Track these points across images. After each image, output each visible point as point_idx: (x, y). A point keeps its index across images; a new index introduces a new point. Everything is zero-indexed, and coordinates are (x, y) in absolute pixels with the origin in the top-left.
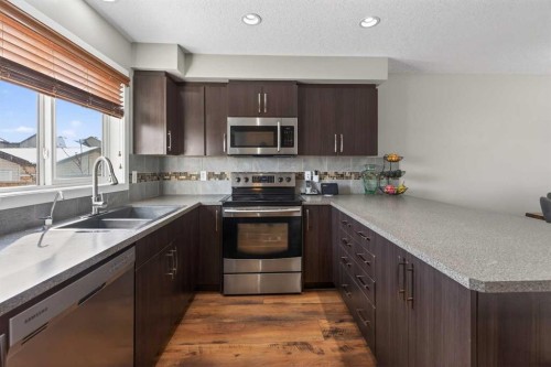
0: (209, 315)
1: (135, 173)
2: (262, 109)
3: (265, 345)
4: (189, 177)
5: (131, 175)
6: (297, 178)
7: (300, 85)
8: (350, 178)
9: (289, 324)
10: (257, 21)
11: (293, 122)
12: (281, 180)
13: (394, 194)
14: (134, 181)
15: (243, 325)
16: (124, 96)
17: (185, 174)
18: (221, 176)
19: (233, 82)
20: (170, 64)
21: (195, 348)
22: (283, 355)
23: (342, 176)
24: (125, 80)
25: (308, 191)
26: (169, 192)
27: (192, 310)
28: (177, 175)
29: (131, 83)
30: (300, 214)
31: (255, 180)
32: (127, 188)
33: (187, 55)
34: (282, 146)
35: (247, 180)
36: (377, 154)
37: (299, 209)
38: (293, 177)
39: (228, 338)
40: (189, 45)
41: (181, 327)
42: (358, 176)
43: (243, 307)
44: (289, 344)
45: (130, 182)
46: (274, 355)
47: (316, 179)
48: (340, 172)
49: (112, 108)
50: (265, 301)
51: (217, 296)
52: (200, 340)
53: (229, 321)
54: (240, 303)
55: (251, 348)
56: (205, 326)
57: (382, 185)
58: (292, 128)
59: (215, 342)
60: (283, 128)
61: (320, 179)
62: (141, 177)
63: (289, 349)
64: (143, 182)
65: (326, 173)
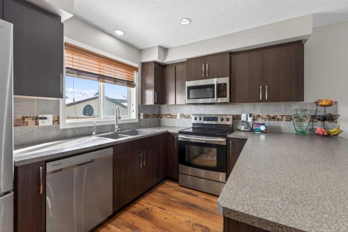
0: (166, 193)
1: (142, 114)
2: (205, 75)
3: (183, 219)
4: (172, 117)
5: (139, 115)
6: (233, 119)
7: (231, 53)
8: (282, 120)
9: (205, 214)
10: (188, 22)
11: (225, 80)
12: (222, 120)
13: (324, 136)
14: (142, 118)
15: (178, 205)
16: (136, 77)
17: (170, 115)
18: (188, 117)
19: (189, 60)
20: (154, 57)
21: (150, 207)
22: (189, 229)
23: (274, 118)
24: (136, 69)
25: (243, 128)
26: (163, 125)
27: (161, 188)
28: (166, 115)
29: (140, 70)
30: (225, 144)
31: (205, 119)
32: (137, 121)
33: (165, 50)
34: (218, 97)
35: (200, 119)
36: (303, 101)
37: (223, 140)
38: (231, 118)
39: (168, 208)
40: (165, 44)
41: (150, 195)
42: (289, 119)
43: (185, 195)
44: (197, 225)
45: (139, 118)
46: (185, 227)
47: (250, 120)
48: (272, 115)
49: (130, 84)
50: (200, 196)
51: (175, 185)
52: (154, 204)
53: (174, 200)
54: (185, 192)
55: (175, 218)
56: (161, 198)
57: (314, 127)
58: (225, 84)
59: (160, 208)
60: (219, 85)
61: (254, 120)
62: (146, 116)
63: (195, 227)
64: (147, 119)
65: (259, 116)
